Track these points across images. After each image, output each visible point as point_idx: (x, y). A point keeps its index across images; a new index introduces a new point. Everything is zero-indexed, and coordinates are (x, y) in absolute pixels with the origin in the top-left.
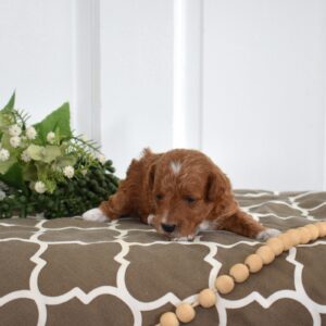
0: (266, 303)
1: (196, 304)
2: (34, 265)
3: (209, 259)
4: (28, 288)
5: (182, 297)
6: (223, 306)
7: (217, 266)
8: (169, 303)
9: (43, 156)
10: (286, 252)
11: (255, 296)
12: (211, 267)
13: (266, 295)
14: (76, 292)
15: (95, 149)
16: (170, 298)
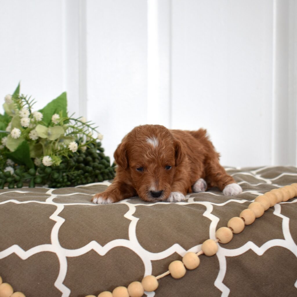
0: (260, 251)
1: (200, 253)
2: (54, 222)
3: (208, 214)
4: (49, 242)
5: (187, 248)
6: (223, 254)
7: (215, 220)
8: (176, 254)
9: (48, 134)
10: (272, 208)
11: (250, 245)
12: (209, 221)
13: (259, 244)
14: (93, 245)
15: (93, 129)
16: (176, 248)
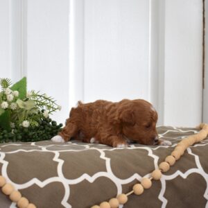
0: (184, 176)
2: (57, 163)
4: (57, 175)
5: (142, 176)
6: (164, 179)
7: (156, 158)
8: (136, 179)
9: (25, 106)
11: (178, 173)
12: (153, 159)
13: (184, 172)
14: (85, 176)
16: (136, 176)
